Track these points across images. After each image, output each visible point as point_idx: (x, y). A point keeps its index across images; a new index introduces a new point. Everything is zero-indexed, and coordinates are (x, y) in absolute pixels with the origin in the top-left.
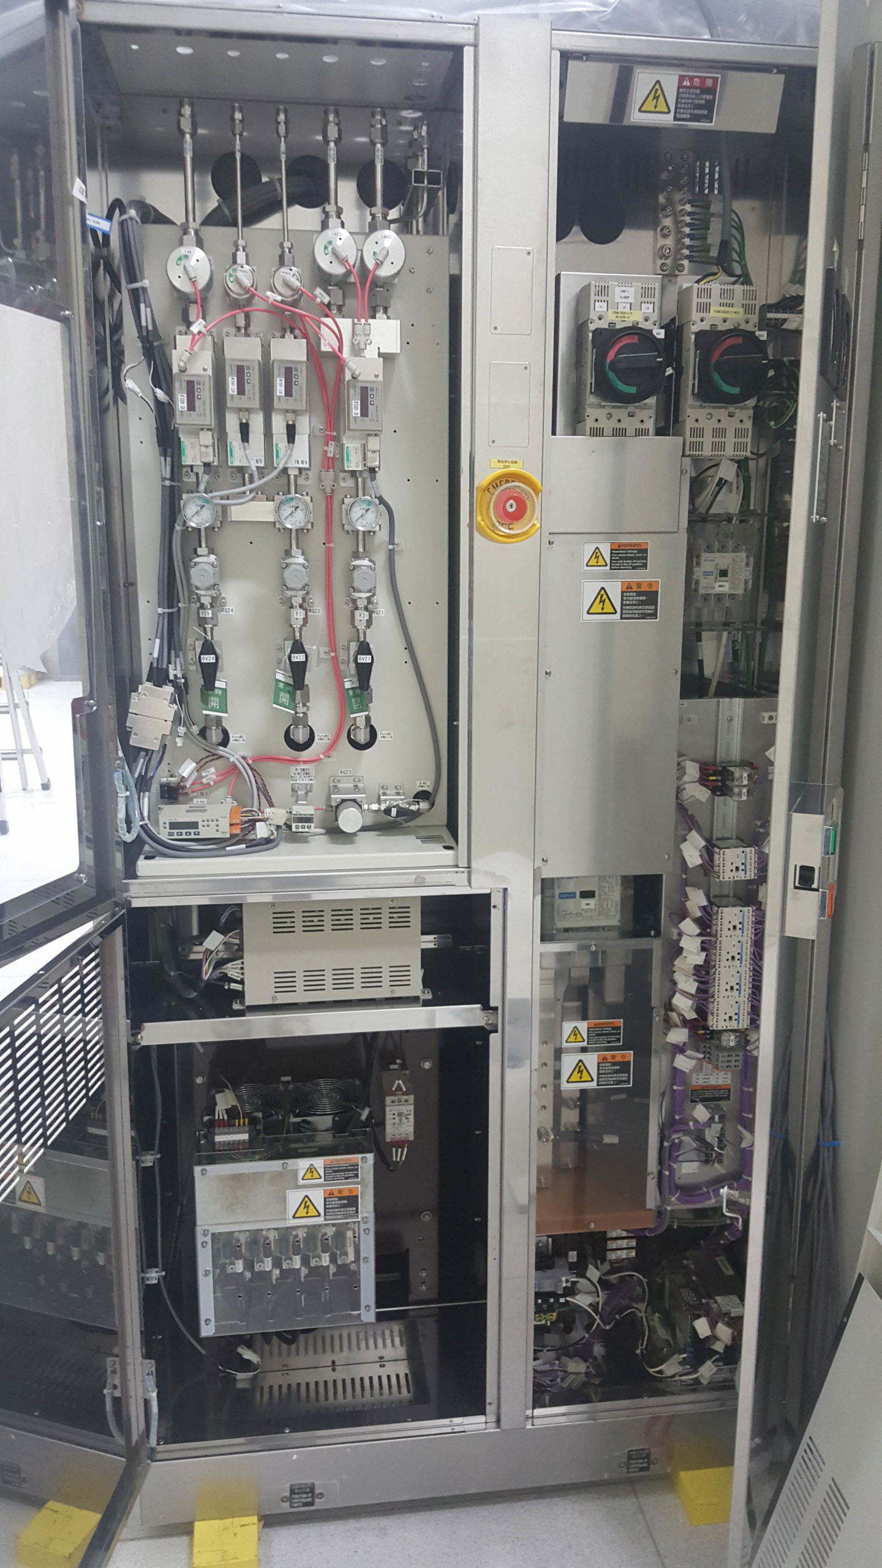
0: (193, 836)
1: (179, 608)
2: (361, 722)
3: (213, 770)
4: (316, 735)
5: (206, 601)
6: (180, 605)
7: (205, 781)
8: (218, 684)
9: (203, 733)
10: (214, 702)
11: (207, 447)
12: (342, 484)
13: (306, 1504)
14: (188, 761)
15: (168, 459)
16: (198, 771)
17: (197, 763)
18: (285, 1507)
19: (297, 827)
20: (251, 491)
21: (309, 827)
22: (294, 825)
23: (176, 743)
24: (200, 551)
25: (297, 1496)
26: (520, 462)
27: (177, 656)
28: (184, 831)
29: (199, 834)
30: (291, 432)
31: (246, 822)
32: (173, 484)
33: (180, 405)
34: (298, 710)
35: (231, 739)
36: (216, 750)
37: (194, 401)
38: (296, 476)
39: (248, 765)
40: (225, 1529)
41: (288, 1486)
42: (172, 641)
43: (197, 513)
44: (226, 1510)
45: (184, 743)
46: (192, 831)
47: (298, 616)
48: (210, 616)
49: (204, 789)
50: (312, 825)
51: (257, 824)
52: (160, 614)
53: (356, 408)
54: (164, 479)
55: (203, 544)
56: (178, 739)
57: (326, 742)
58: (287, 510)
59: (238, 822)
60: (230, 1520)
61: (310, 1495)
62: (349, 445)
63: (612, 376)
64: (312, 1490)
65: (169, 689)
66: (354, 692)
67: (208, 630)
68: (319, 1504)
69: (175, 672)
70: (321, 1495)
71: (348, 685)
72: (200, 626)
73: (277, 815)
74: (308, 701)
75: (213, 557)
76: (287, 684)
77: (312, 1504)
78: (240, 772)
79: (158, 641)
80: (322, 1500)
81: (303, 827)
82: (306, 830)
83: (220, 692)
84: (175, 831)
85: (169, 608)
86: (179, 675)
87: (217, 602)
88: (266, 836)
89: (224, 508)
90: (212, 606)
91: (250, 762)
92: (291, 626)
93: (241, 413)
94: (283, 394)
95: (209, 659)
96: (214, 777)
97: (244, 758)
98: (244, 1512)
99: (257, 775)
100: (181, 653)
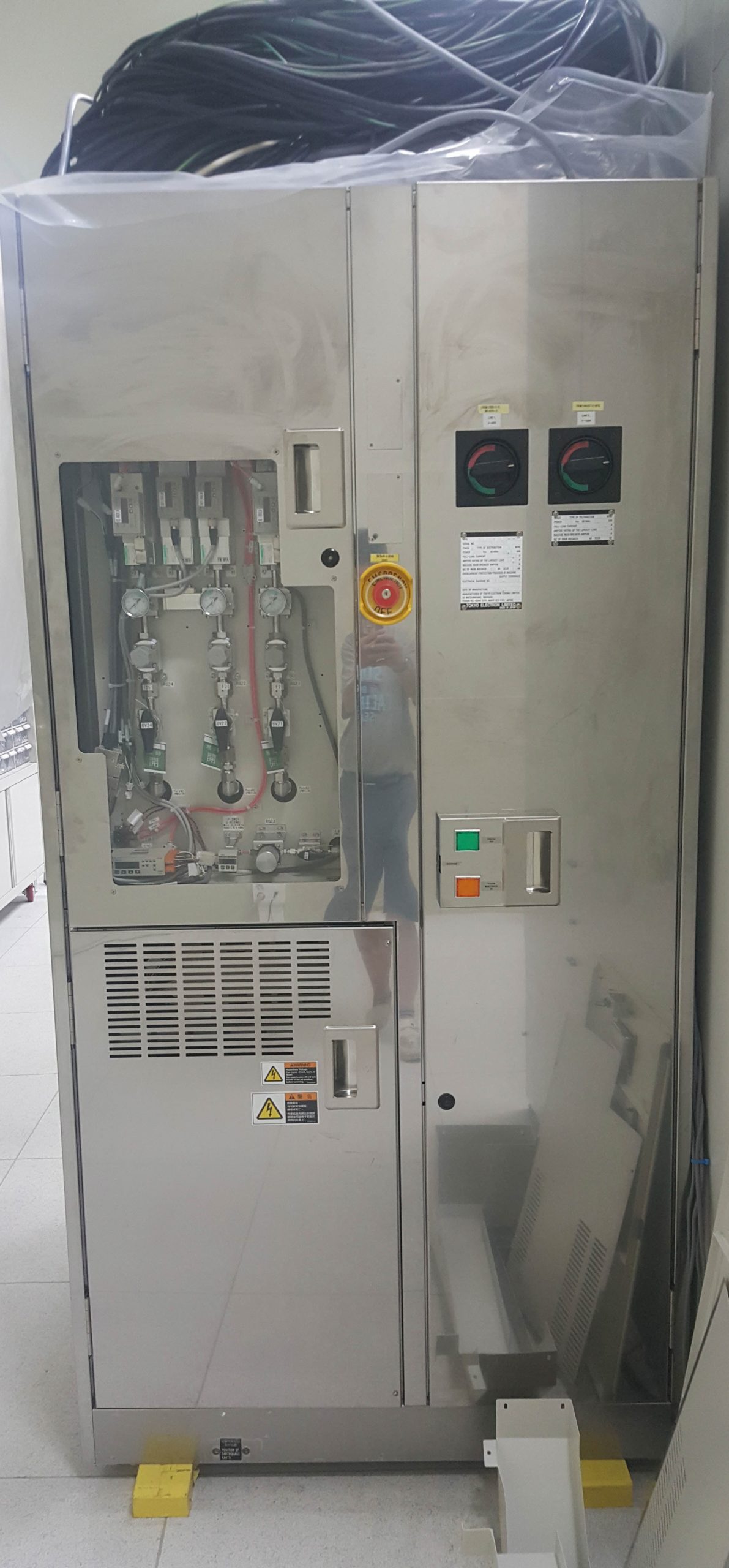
0: (134, 874)
1: (127, 684)
2: (279, 778)
3: (157, 819)
4: (244, 789)
5: (148, 677)
6: (127, 681)
7: (150, 828)
8: (157, 746)
9: (148, 788)
10: (154, 762)
11: (141, 551)
12: (262, 576)
13: (233, 1458)
14: (136, 811)
15: (115, 561)
16: (143, 820)
17: (143, 813)
18: (216, 1459)
19: (223, 868)
20: (183, 584)
21: (233, 868)
22: (220, 866)
23: (125, 796)
24: (142, 636)
25: (226, 1450)
26: (396, 556)
27: (126, 723)
28: (127, 870)
29: (139, 873)
30: (214, 536)
31: (181, 863)
32: (119, 580)
33: (116, 518)
34: (225, 768)
35: (173, 793)
36: (160, 801)
37: (127, 515)
38: (220, 571)
39: (186, 814)
40: (163, 1472)
41: (219, 1439)
42: (121, 711)
43: (134, 605)
44: (166, 1457)
45: (132, 797)
46: (134, 870)
47: (224, 689)
48: (151, 689)
49: (151, 835)
50: (236, 866)
51: (189, 864)
52: (111, 689)
53: (260, 515)
54: (113, 577)
55: (145, 630)
56: (127, 793)
57: (253, 794)
58: (208, 600)
59: (172, 862)
60: (169, 1466)
61: (237, 1450)
62: (264, 544)
63: (473, 480)
64: (239, 1445)
65: (119, 751)
66: (271, 752)
67: (150, 701)
68: (246, 1458)
69: (124, 737)
70: (247, 1451)
71: (265, 746)
72: (143, 698)
73: (207, 857)
74: (234, 760)
75: (153, 642)
76: (213, 745)
77: (239, 1458)
78: (179, 821)
79: (108, 711)
80: (248, 1455)
81: (228, 868)
82: (230, 870)
83: (160, 753)
84: (120, 870)
85: (118, 683)
86: (127, 740)
87: (157, 677)
88: (195, 875)
89: (160, 600)
90: (153, 681)
91: (188, 812)
92: (219, 697)
93: (172, 521)
94: (204, 505)
95: (148, 725)
96: (158, 825)
97: (183, 809)
98: (182, 1461)
99: (192, 822)
100: (129, 720)
